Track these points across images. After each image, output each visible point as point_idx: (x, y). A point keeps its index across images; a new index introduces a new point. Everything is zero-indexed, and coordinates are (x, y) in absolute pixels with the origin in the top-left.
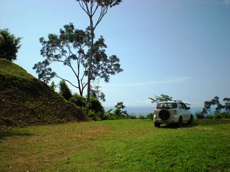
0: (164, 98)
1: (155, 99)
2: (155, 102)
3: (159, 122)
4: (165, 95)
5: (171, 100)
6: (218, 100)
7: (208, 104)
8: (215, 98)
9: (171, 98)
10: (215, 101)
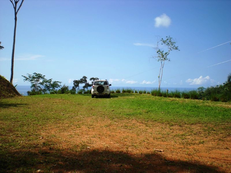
0: (38, 76)
1: (28, 77)
2: (28, 79)
3: (96, 94)
4: (37, 74)
5: (44, 78)
6: (86, 79)
7: (77, 83)
8: (83, 77)
9: (44, 77)
10: (84, 80)
